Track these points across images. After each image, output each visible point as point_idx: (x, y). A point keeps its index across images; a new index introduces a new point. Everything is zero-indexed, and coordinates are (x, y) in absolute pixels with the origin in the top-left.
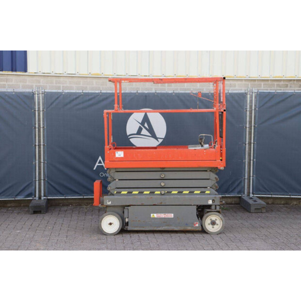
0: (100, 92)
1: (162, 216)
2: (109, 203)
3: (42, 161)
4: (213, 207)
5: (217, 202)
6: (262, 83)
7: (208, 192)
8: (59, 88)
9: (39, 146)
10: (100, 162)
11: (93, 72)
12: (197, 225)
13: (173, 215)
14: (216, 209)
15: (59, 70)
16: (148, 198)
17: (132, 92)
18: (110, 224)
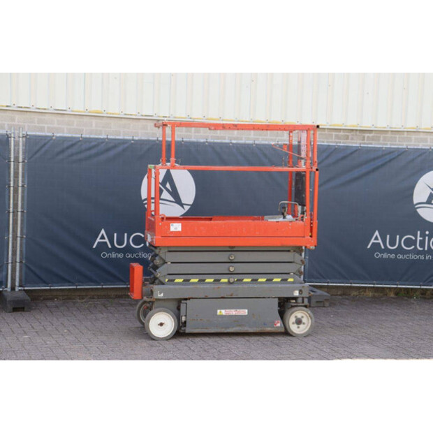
0: (105, 137)
1: (233, 312)
2: (161, 296)
3: (19, 234)
4: (300, 300)
5: (306, 294)
7: (291, 280)
9: (15, 213)
10: (103, 237)
11: (93, 109)
12: (279, 325)
13: (246, 311)
14: (303, 302)
15: (42, 104)
16: (214, 288)
17: (151, 138)
18: (161, 324)
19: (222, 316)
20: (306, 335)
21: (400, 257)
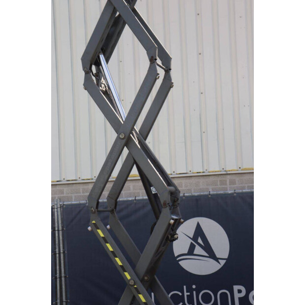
0: (134, 198)
3: (64, 299)
11: (131, 174)
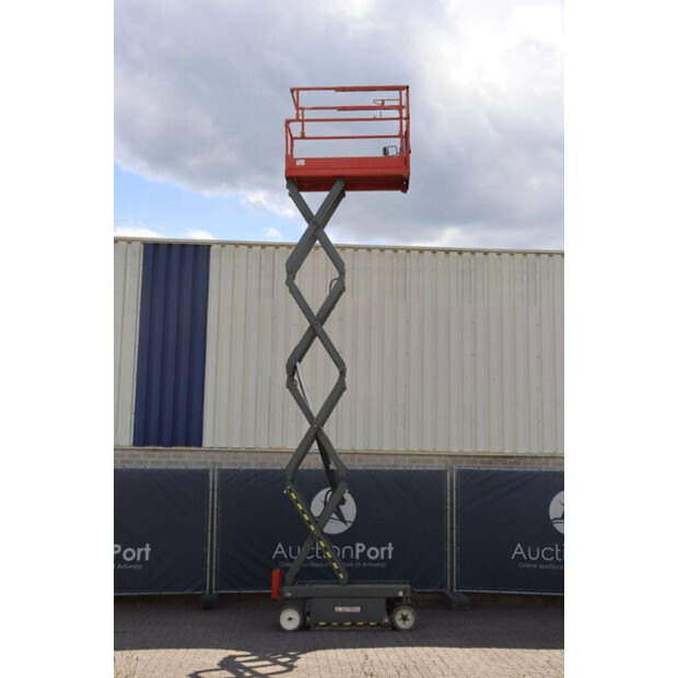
1: (348, 609)
2: (289, 595)
3: (214, 548)
4: (404, 600)
5: (408, 594)
6: (464, 459)
8: (235, 464)
9: (212, 530)
10: (280, 550)
12: (386, 620)
13: (359, 608)
14: (407, 602)
15: (236, 445)
18: (290, 619)
19: (339, 613)
20: (410, 630)
21: (542, 567)
